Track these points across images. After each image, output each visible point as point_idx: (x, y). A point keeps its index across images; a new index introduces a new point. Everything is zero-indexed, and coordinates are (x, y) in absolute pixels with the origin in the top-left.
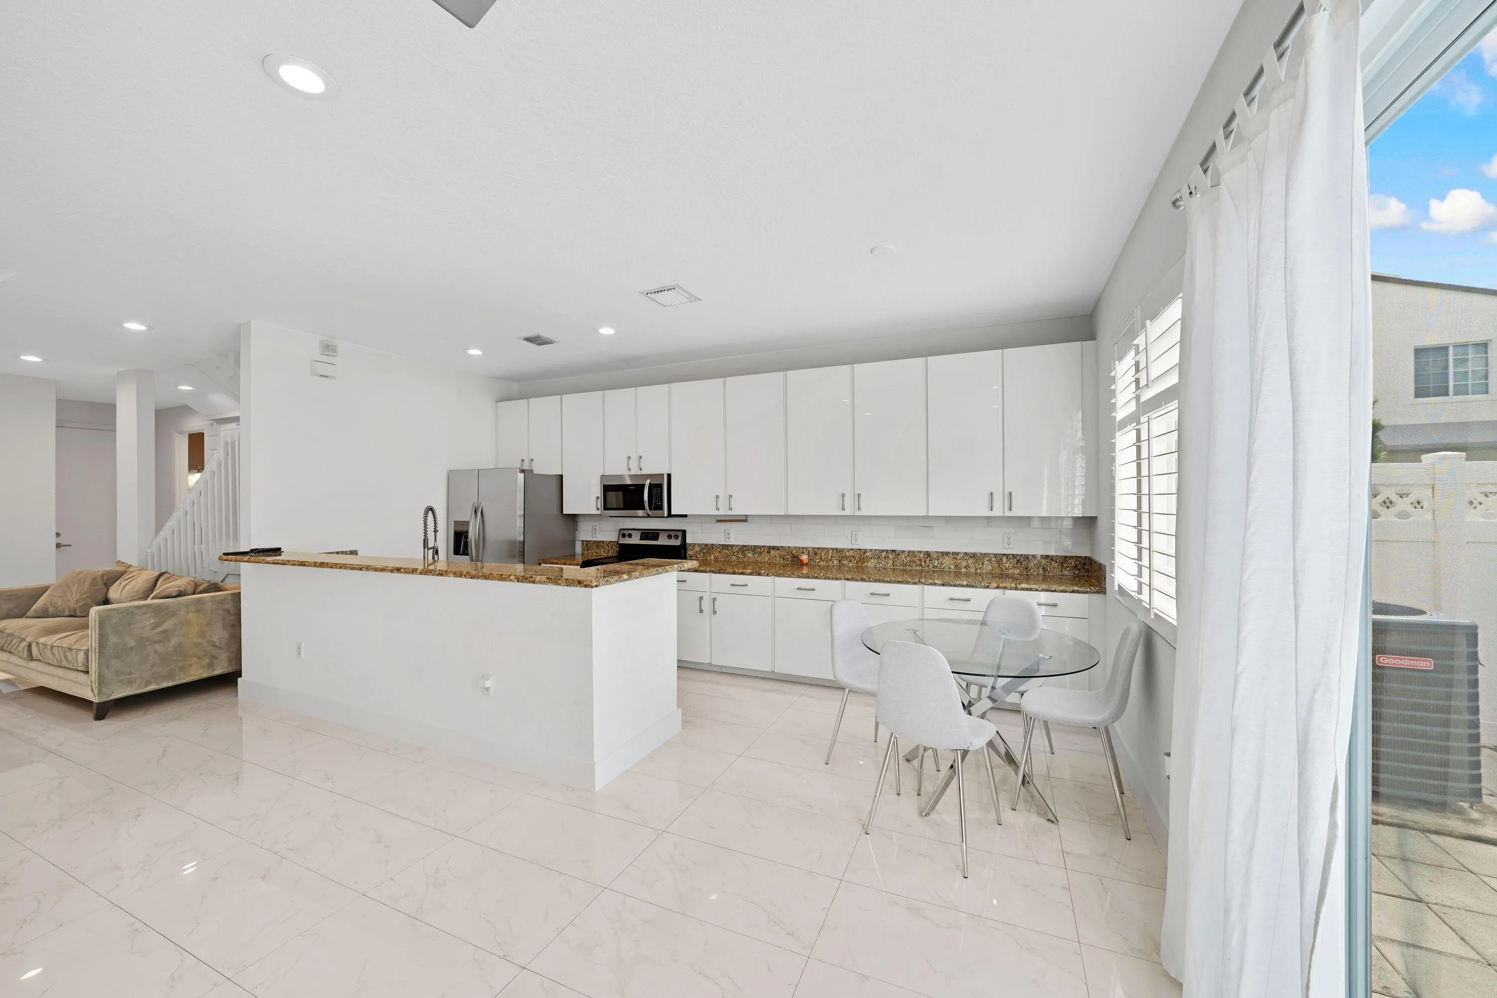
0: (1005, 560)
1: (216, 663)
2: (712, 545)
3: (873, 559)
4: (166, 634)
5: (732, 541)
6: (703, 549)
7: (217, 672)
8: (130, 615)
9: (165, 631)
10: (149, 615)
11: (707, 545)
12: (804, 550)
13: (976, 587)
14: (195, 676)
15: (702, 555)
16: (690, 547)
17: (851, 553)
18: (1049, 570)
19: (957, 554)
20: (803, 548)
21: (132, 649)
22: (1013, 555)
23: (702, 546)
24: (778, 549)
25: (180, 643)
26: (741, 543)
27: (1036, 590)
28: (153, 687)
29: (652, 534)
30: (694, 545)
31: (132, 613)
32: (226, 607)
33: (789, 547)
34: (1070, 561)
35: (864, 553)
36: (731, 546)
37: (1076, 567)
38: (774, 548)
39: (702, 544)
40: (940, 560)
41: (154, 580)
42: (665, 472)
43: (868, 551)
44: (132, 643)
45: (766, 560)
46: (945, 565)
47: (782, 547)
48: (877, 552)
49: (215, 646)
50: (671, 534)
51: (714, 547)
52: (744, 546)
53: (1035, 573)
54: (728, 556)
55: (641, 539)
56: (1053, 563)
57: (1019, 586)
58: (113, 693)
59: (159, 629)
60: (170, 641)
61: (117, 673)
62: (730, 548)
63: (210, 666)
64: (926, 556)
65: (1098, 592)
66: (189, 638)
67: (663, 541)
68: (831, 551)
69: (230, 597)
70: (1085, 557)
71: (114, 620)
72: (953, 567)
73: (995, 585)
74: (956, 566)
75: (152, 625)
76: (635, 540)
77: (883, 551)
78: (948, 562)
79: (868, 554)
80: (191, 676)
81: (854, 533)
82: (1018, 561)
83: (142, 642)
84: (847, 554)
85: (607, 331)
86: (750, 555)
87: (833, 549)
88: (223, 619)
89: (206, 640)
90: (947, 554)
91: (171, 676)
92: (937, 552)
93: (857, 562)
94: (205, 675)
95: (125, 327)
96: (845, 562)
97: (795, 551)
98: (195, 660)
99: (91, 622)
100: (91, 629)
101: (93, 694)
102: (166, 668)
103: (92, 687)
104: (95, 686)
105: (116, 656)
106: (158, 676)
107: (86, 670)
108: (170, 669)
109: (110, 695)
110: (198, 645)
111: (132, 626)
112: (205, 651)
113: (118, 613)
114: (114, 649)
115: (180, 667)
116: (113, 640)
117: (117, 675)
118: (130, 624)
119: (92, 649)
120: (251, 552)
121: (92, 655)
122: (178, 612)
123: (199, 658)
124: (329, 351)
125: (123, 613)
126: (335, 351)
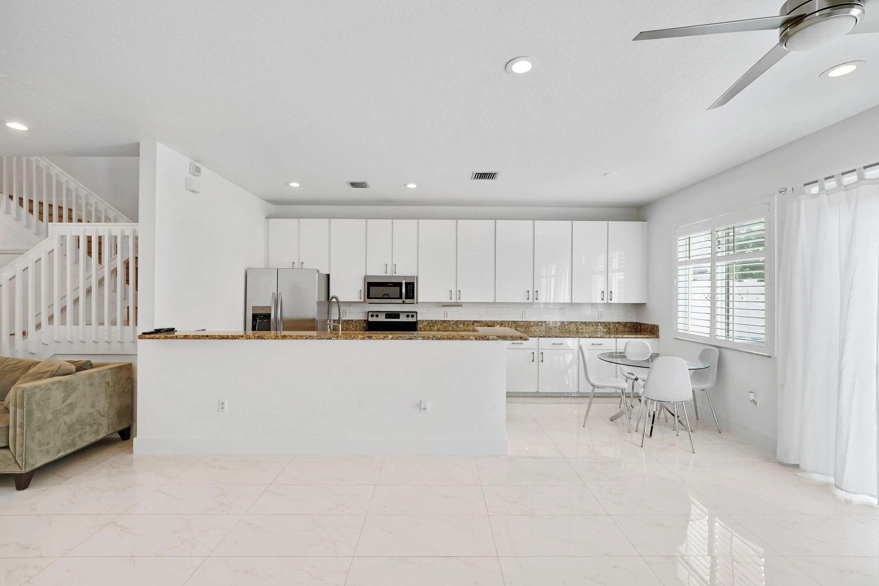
0: (599, 325)
1: (100, 429)
2: (436, 321)
3: (534, 326)
4: (72, 406)
5: (449, 318)
6: (429, 323)
7: (101, 436)
8: (48, 391)
9: (70, 405)
10: (60, 390)
11: (432, 321)
12: (495, 322)
13: (605, 338)
14: (88, 442)
15: (428, 327)
16: (420, 322)
17: (522, 323)
18: (619, 329)
19: (578, 322)
20: (494, 321)
21: (50, 421)
22: (603, 322)
23: (429, 321)
24: (479, 322)
25: (80, 414)
26: (455, 319)
27: (631, 338)
28: (62, 454)
29: (396, 315)
30: (423, 321)
31: (49, 389)
32: (107, 380)
33: (486, 321)
34: (628, 324)
35: (529, 323)
36: (448, 321)
37: (630, 327)
38: (476, 322)
39: (429, 320)
40: (569, 326)
42: (416, 275)
43: (531, 322)
44: (49, 417)
45: (472, 329)
46: (571, 328)
47: (482, 321)
48: (536, 322)
49: (100, 414)
50: (408, 314)
51: (437, 322)
52: (457, 321)
53: (613, 331)
54: (446, 327)
55: (386, 318)
56: (621, 325)
57: (624, 336)
58: (36, 463)
59: (67, 403)
60: (74, 412)
61: (40, 444)
62: (448, 322)
63: (97, 432)
64: (562, 324)
65: (656, 338)
66: (85, 409)
67: (403, 319)
68: (511, 322)
69: (109, 372)
70: (634, 322)
71: (38, 396)
72: (575, 329)
73: (613, 336)
74: (577, 329)
75: (62, 399)
76: (382, 318)
77: (540, 322)
78: (573, 327)
79: (532, 324)
80: (85, 442)
81: (524, 312)
82: (605, 325)
83: (56, 413)
84: (520, 324)
85: (412, 186)
86: (461, 326)
87: (512, 322)
88: (106, 391)
89: (95, 410)
90: (572, 322)
91: (73, 444)
92: (568, 322)
93: (525, 328)
94: (93, 440)
95: (8, 127)
96: (519, 328)
97: (489, 323)
98: (88, 427)
99: (16, 400)
100: (15, 406)
101: (17, 466)
102: (71, 436)
103: (16, 460)
104: (21, 458)
105: (39, 429)
106: (66, 444)
107: (4, 446)
108: (72, 436)
109: (34, 465)
110: (90, 414)
111: (49, 401)
112: (94, 419)
113: (40, 389)
114: (38, 423)
115: (79, 434)
116: (37, 414)
117: (39, 447)
118: (48, 399)
119: (18, 424)
120: (158, 331)
121: (18, 430)
122: (78, 386)
123: (91, 426)
124: (197, 172)
125: (43, 389)
126: (200, 172)
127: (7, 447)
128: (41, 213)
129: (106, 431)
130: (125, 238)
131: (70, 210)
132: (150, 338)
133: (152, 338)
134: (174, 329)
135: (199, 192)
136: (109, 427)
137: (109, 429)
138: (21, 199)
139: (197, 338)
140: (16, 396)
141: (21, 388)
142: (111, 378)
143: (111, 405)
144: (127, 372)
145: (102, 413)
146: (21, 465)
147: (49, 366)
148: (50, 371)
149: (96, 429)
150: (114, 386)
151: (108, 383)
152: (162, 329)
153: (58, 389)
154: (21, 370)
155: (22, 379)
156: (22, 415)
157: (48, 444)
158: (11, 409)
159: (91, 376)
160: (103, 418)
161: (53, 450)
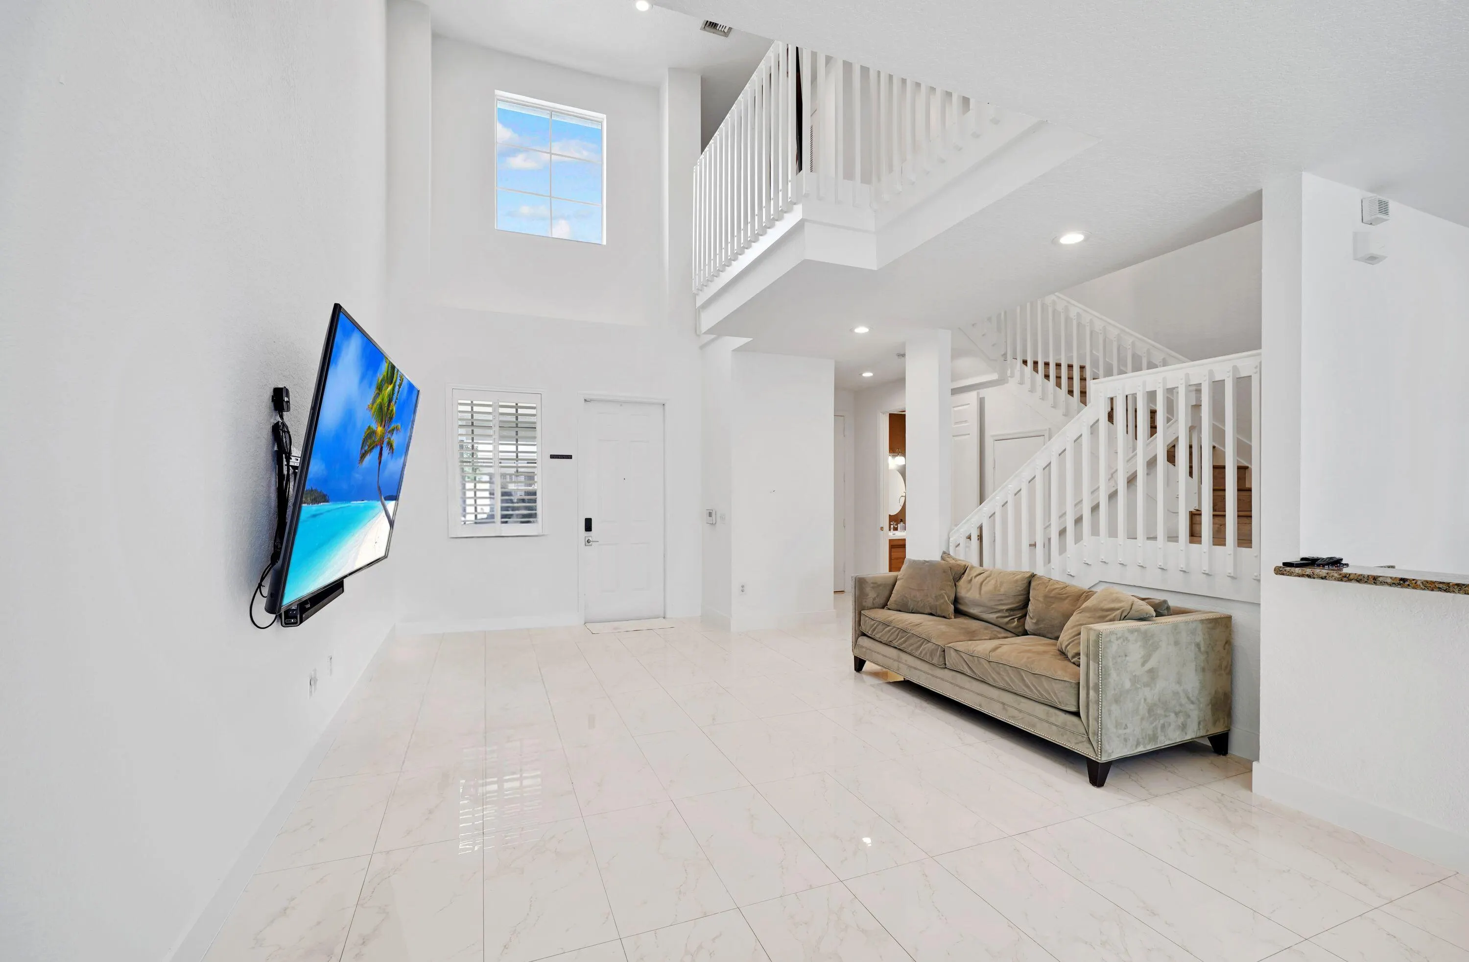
4: (1153, 674)
7: (1189, 736)
8: (1126, 642)
9: (1151, 671)
10: (1139, 643)
14: (1172, 740)
21: (1128, 691)
25: (1163, 689)
28: (1141, 749)
32: (1198, 639)
41: (1025, 582)
44: (1128, 685)
49: (1188, 698)
59: (1147, 667)
60: (1155, 684)
61: (1117, 725)
66: (1169, 683)
69: (1200, 626)
71: (1114, 647)
75: (1142, 659)
83: (1135, 680)
88: (1195, 658)
89: (1182, 688)
94: (1179, 740)
98: (1173, 715)
99: (1088, 647)
100: (1088, 656)
101: (1091, 749)
102: (1152, 723)
103: (1089, 738)
104: (1096, 737)
105: (1117, 701)
106: (1146, 735)
107: (1074, 711)
108: (1154, 725)
109: (1110, 755)
110: (1176, 694)
111: (1127, 658)
112: (1181, 705)
113: (1117, 637)
114: (1115, 690)
115: (1162, 724)
116: (1114, 675)
117: (1116, 727)
118: (1126, 656)
119: (1091, 685)
120: (1310, 562)
121: (1092, 693)
122: (1161, 642)
123: (1177, 714)
124: (1380, 212)
125: (1120, 638)
126: (1386, 213)
127: (1077, 714)
128: (1058, 378)
129: (1195, 729)
130: (1218, 386)
131: (1082, 368)
132: (1303, 575)
133: (1309, 576)
134: (1342, 560)
135: (1385, 258)
136: (1199, 723)
137: (1199, 727)
138: (1036, 363)
139: (1440, 589)
140: (1088, 641)
141: (1095, 630)
142: (1203, 638)
143: (1203, 687)
144: (1225, 632)
145: (1191, 696)
146: (1096, 749)
147: (1113, 601)
148: (1118, 609)
149: (1182, 722)
150: (1207, 653)
151: (1198, 645)
152: (1318, 559)
153: (1136, 641)
154: (1069, 598)
155: (1077, 613)
156: (1097, 671)
157: (1126, 727)
158: (1083, 660)
159: (1175, 627)
160: (1192, 707)
161: (1131, 738)
